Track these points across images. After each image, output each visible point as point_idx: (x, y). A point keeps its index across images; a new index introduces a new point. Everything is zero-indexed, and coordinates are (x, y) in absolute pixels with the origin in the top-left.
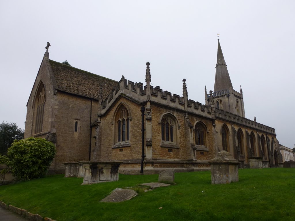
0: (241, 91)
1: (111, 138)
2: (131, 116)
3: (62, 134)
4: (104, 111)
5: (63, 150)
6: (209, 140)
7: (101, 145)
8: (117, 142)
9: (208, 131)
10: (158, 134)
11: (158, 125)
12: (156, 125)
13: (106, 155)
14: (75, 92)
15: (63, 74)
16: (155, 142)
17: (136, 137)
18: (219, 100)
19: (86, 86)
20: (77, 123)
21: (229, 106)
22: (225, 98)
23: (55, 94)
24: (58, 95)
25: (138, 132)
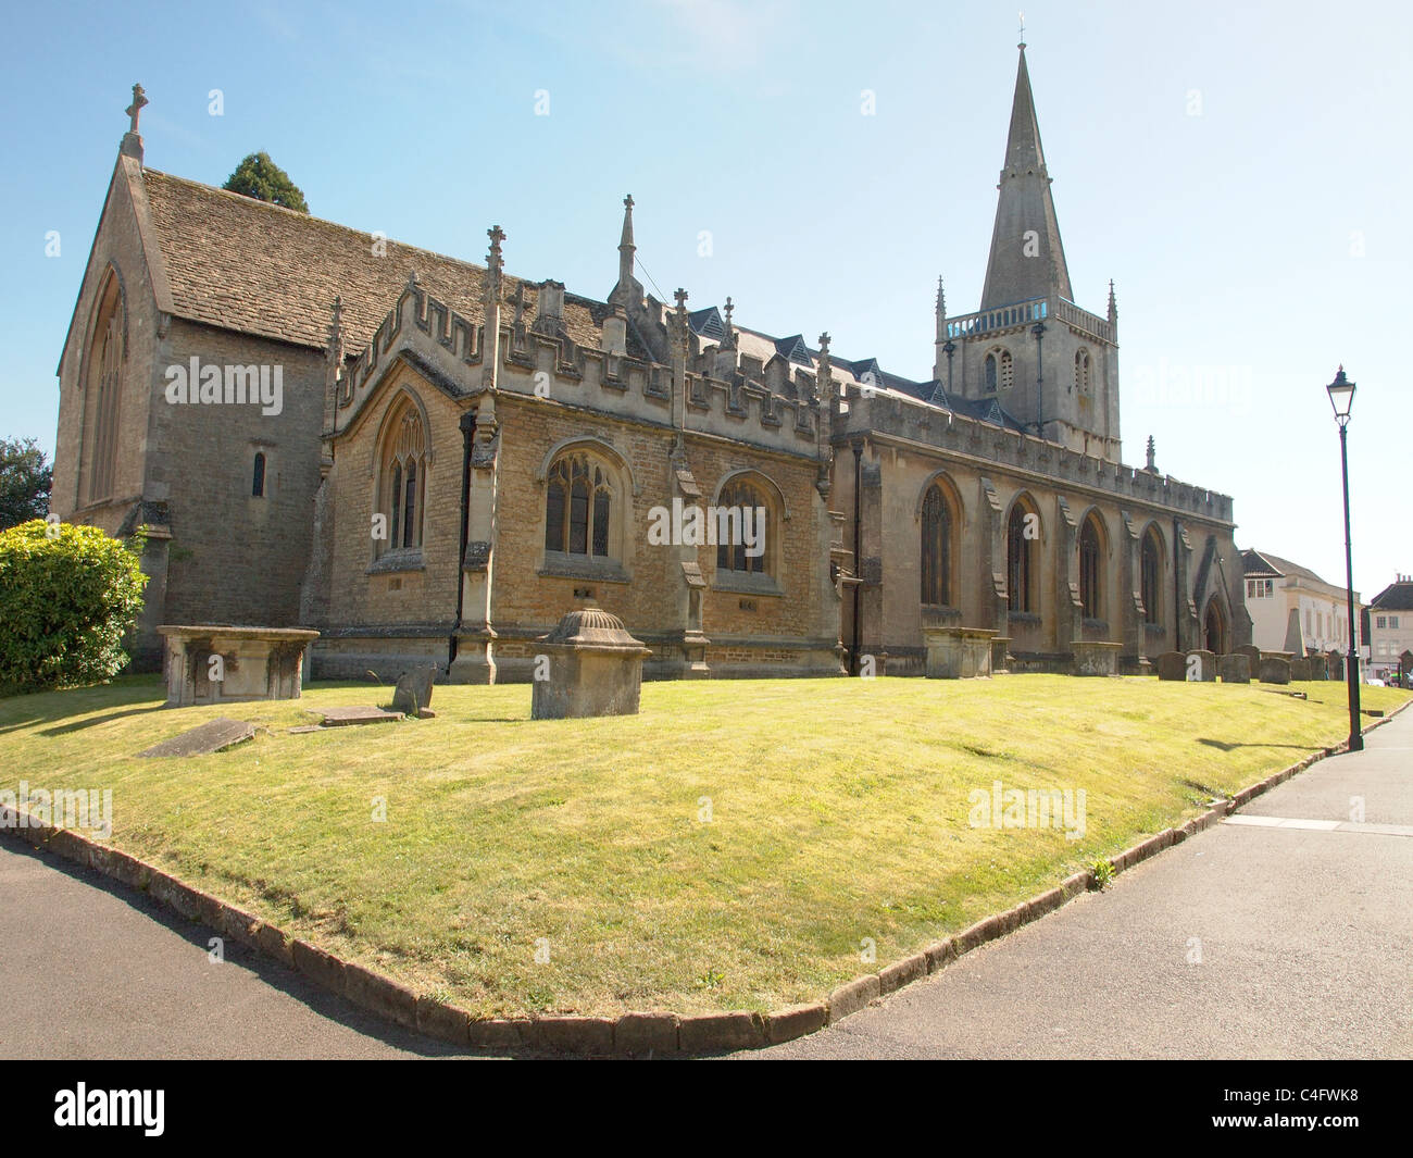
0: (1112, 309)
1: (364, 535)
2: (434, 448)
3: (196, 507)
4: (344, 418)
5: (203, 571)
6: (794, 551)
7: (331, 557)
8: (386, 552)
9: (789, 513)
10: (531, 527)
11: (531, 490)
12: (521, 490)
13: (348, 599)
14: (252, 328)
15: (208, 237)
16: (511, 557)
17: (443, 535)
18: (998, 351)
19: (310, 291)
20: (260, 459)
21: (1040, 381)
22: (1023, 342)
23: (160, 336)
24: (177, 338)
25: (449, 514)
